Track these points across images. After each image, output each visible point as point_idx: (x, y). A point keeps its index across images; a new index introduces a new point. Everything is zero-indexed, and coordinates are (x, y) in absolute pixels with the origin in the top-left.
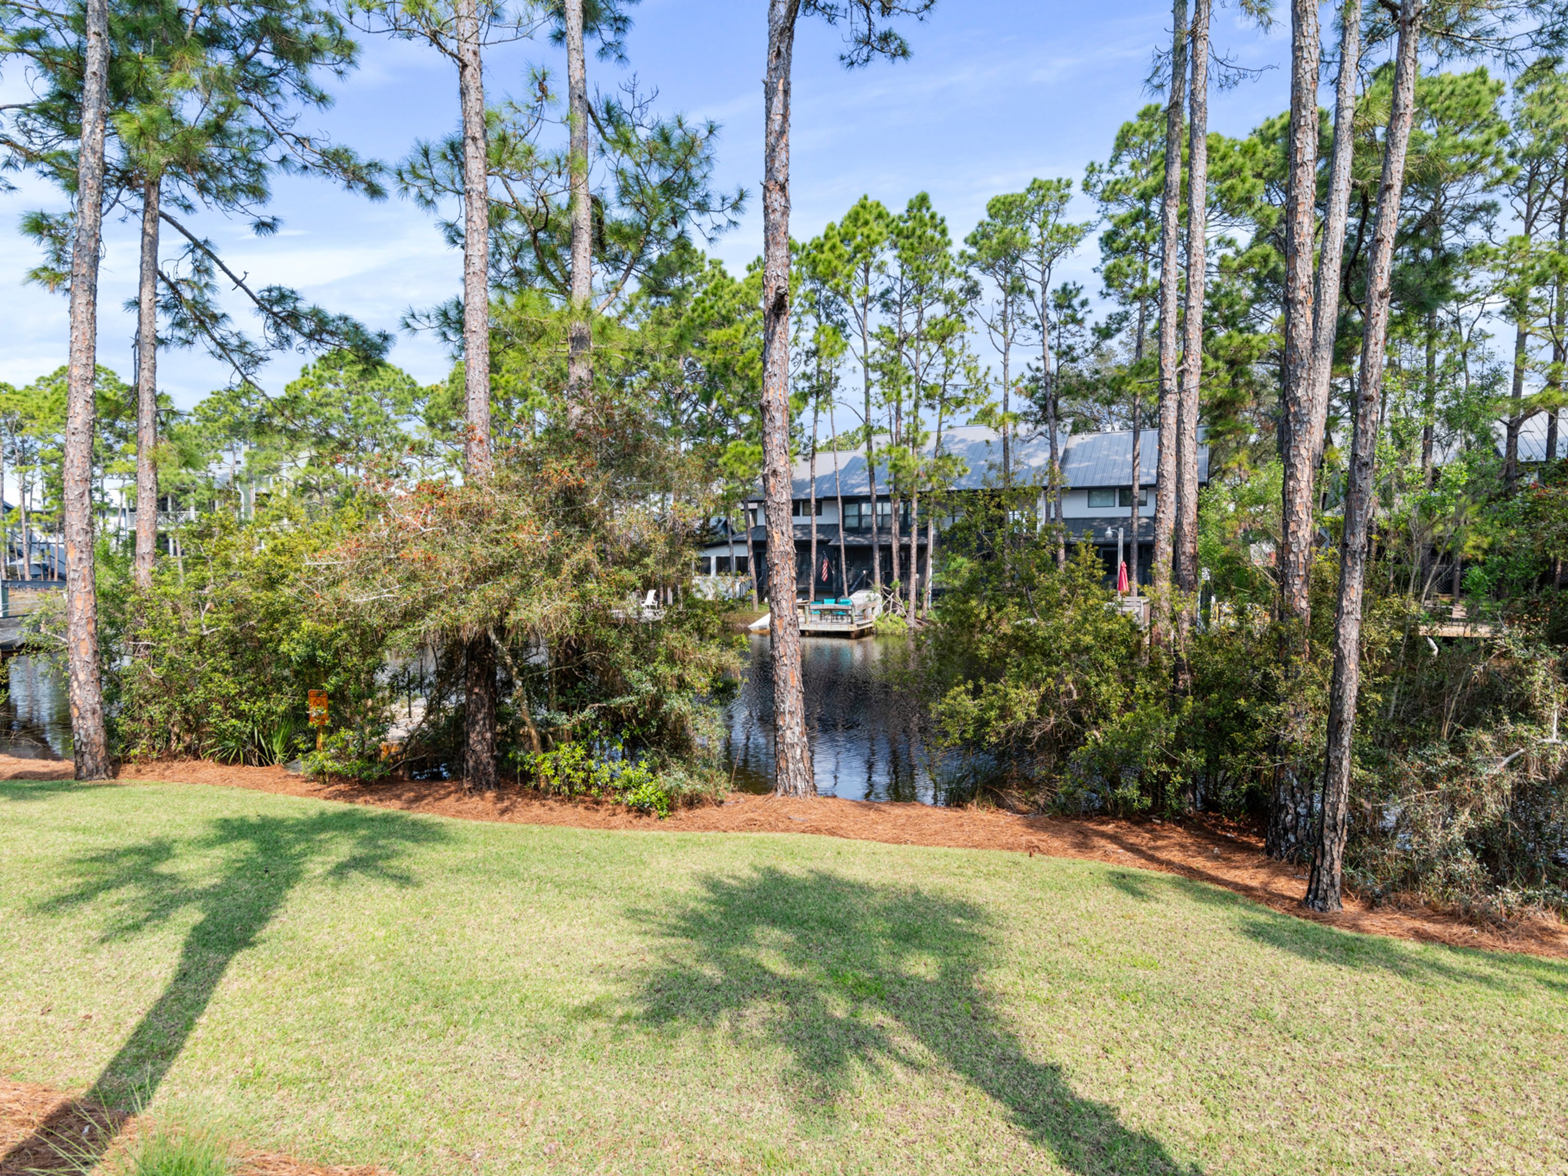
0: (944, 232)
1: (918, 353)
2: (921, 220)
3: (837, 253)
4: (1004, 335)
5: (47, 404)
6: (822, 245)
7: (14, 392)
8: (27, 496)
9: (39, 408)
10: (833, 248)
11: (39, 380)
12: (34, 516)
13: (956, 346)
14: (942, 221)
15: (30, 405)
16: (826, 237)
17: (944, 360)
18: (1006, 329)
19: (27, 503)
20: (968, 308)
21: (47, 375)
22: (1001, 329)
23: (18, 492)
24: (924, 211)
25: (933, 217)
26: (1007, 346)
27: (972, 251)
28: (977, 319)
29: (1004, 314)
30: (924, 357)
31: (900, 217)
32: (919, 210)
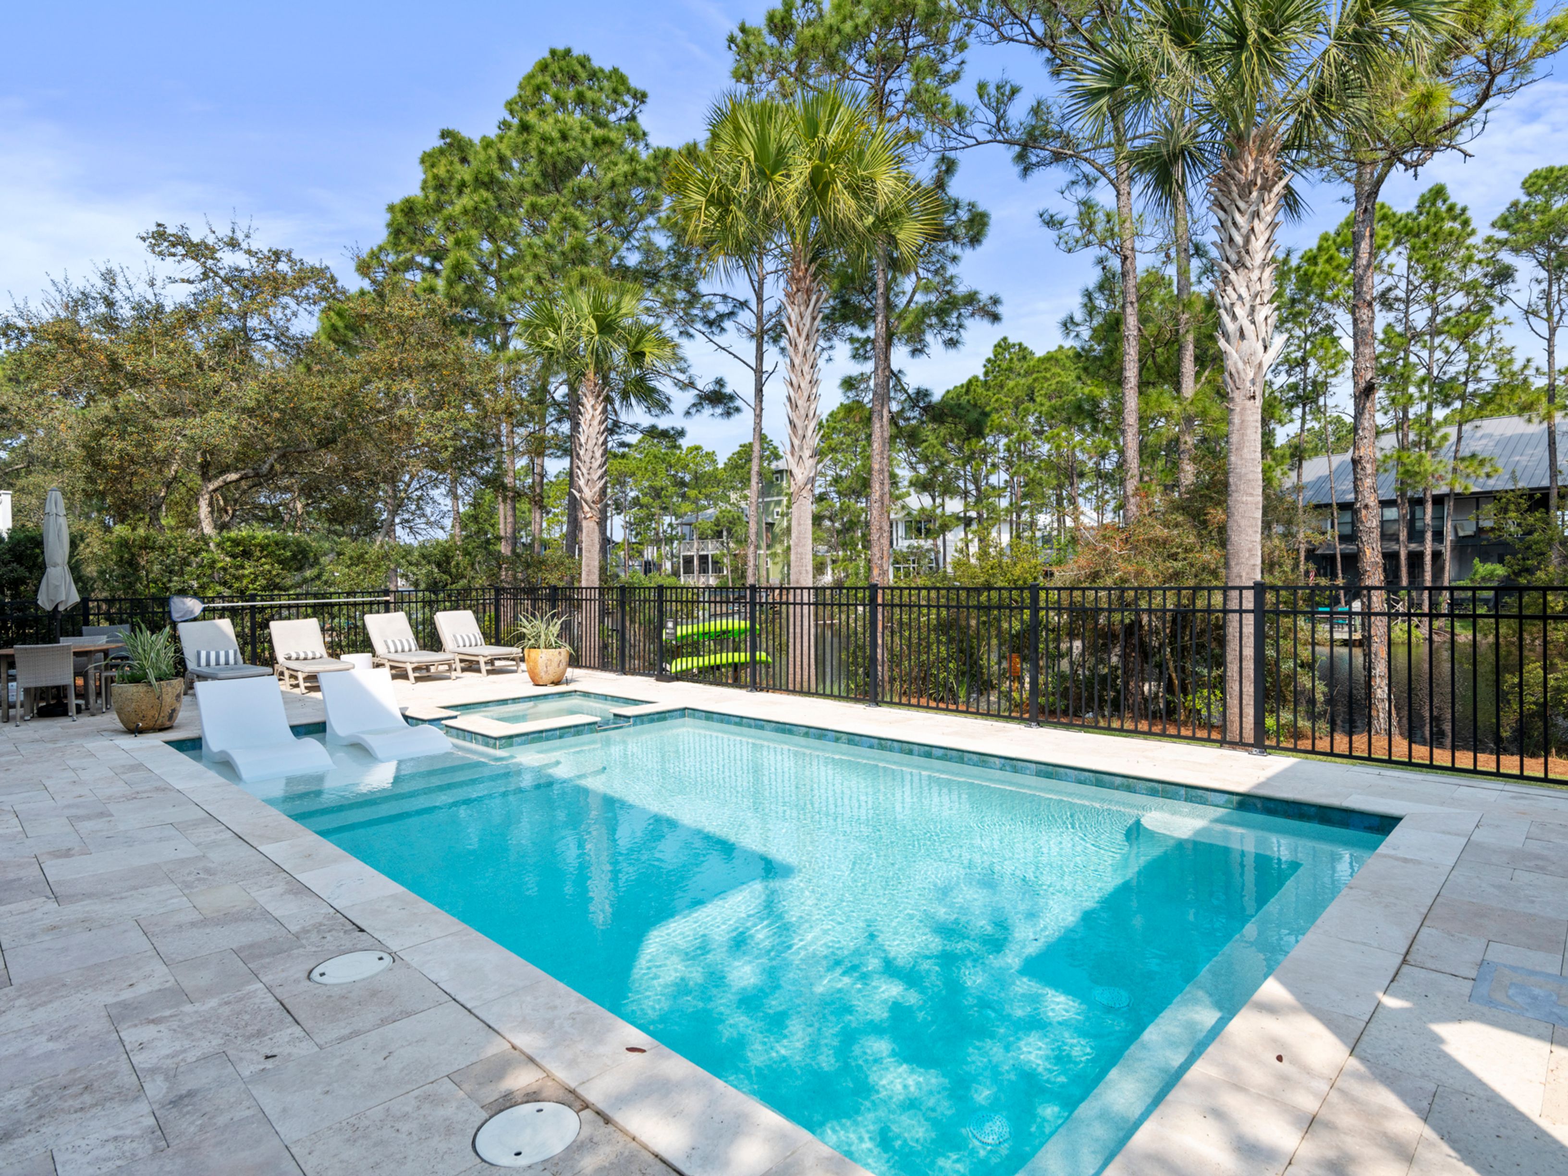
0: (1466, 223)
1: (1432, 351)
2: (1437, 215)
3: (1335, 264)
4: (1549, 320)
6: (1315, 257)
10: (1330, 259)
13: (1483, 340)
14: (1464, 210)
16: (1320, 248)
17: (1466, 356)
18: (1550, 314)
20: (1497, 291)
22: (1545, 315)
24: (1439, 203)
25: (1451, 209)
26: (1552, 331)
27: (1503, 235)
28: (1508, 304)
29: (1548, 294)
30: (1439, 354)
31: (1409, 215)
32: (1433, 204)
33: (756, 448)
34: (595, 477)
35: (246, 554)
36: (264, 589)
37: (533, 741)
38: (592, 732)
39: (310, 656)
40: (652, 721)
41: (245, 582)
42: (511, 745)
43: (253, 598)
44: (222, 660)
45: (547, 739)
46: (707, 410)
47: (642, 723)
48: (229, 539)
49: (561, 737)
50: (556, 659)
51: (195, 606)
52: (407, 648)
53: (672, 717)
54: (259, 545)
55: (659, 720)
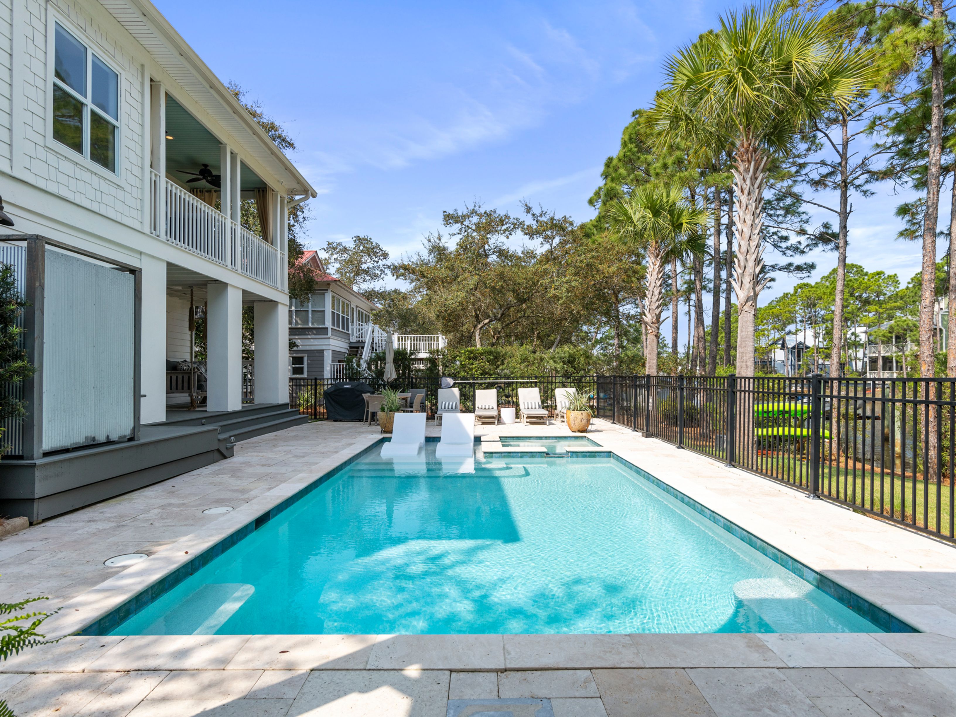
5: (828, 291)
7: (812, 287)
8: (817, 340)
9: (824, 293)
11: (822, 279)
12: (821, 350)
15: (819, 292)
19: (817, 344)
21: (826, 275)
23: (813, 339)
33: (841, 272)
34: (654, 307)
35: (475, 358)
36: (482, 374)
37: (504, 457)
38: (542, 457)
39: (487, 407)
40: (585, 456)
41: (474, 370)
42: (492, 457)
43: (477, 379)
44: (450, 407)
45: (513, 457)
46: (821, 247)
47: (578, 457)
48: (468, 351)
49: (521, 457)
50: (580, 417)
51: (451, 381)
52: (534, 407)
53: (600, 456)
54: (480, 353)
55: (590, 456)
